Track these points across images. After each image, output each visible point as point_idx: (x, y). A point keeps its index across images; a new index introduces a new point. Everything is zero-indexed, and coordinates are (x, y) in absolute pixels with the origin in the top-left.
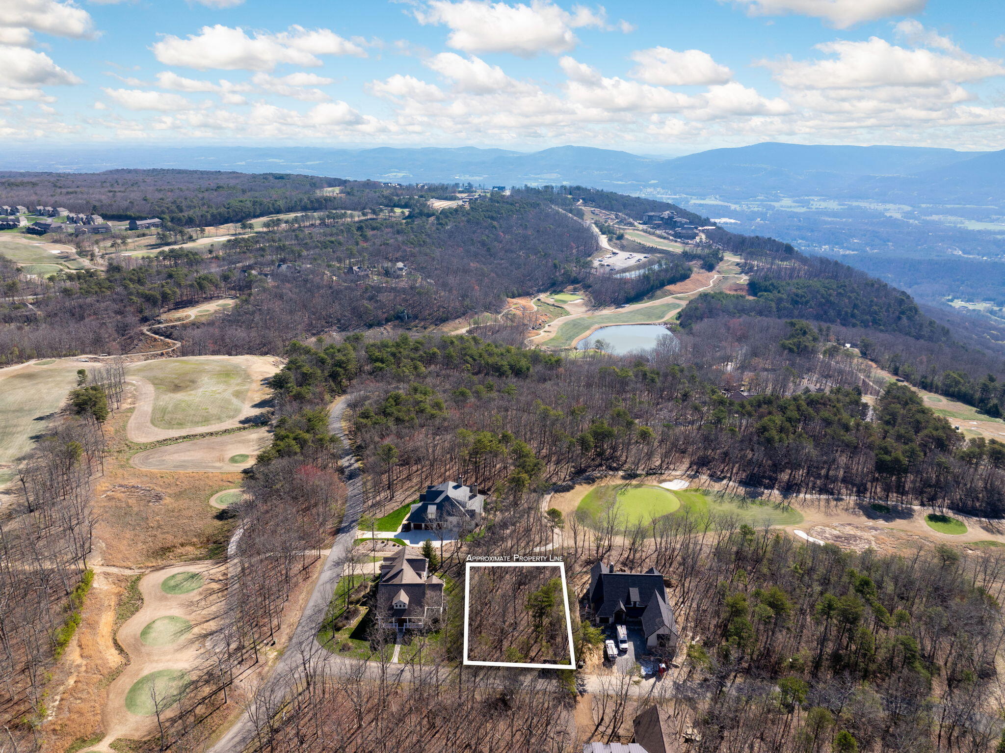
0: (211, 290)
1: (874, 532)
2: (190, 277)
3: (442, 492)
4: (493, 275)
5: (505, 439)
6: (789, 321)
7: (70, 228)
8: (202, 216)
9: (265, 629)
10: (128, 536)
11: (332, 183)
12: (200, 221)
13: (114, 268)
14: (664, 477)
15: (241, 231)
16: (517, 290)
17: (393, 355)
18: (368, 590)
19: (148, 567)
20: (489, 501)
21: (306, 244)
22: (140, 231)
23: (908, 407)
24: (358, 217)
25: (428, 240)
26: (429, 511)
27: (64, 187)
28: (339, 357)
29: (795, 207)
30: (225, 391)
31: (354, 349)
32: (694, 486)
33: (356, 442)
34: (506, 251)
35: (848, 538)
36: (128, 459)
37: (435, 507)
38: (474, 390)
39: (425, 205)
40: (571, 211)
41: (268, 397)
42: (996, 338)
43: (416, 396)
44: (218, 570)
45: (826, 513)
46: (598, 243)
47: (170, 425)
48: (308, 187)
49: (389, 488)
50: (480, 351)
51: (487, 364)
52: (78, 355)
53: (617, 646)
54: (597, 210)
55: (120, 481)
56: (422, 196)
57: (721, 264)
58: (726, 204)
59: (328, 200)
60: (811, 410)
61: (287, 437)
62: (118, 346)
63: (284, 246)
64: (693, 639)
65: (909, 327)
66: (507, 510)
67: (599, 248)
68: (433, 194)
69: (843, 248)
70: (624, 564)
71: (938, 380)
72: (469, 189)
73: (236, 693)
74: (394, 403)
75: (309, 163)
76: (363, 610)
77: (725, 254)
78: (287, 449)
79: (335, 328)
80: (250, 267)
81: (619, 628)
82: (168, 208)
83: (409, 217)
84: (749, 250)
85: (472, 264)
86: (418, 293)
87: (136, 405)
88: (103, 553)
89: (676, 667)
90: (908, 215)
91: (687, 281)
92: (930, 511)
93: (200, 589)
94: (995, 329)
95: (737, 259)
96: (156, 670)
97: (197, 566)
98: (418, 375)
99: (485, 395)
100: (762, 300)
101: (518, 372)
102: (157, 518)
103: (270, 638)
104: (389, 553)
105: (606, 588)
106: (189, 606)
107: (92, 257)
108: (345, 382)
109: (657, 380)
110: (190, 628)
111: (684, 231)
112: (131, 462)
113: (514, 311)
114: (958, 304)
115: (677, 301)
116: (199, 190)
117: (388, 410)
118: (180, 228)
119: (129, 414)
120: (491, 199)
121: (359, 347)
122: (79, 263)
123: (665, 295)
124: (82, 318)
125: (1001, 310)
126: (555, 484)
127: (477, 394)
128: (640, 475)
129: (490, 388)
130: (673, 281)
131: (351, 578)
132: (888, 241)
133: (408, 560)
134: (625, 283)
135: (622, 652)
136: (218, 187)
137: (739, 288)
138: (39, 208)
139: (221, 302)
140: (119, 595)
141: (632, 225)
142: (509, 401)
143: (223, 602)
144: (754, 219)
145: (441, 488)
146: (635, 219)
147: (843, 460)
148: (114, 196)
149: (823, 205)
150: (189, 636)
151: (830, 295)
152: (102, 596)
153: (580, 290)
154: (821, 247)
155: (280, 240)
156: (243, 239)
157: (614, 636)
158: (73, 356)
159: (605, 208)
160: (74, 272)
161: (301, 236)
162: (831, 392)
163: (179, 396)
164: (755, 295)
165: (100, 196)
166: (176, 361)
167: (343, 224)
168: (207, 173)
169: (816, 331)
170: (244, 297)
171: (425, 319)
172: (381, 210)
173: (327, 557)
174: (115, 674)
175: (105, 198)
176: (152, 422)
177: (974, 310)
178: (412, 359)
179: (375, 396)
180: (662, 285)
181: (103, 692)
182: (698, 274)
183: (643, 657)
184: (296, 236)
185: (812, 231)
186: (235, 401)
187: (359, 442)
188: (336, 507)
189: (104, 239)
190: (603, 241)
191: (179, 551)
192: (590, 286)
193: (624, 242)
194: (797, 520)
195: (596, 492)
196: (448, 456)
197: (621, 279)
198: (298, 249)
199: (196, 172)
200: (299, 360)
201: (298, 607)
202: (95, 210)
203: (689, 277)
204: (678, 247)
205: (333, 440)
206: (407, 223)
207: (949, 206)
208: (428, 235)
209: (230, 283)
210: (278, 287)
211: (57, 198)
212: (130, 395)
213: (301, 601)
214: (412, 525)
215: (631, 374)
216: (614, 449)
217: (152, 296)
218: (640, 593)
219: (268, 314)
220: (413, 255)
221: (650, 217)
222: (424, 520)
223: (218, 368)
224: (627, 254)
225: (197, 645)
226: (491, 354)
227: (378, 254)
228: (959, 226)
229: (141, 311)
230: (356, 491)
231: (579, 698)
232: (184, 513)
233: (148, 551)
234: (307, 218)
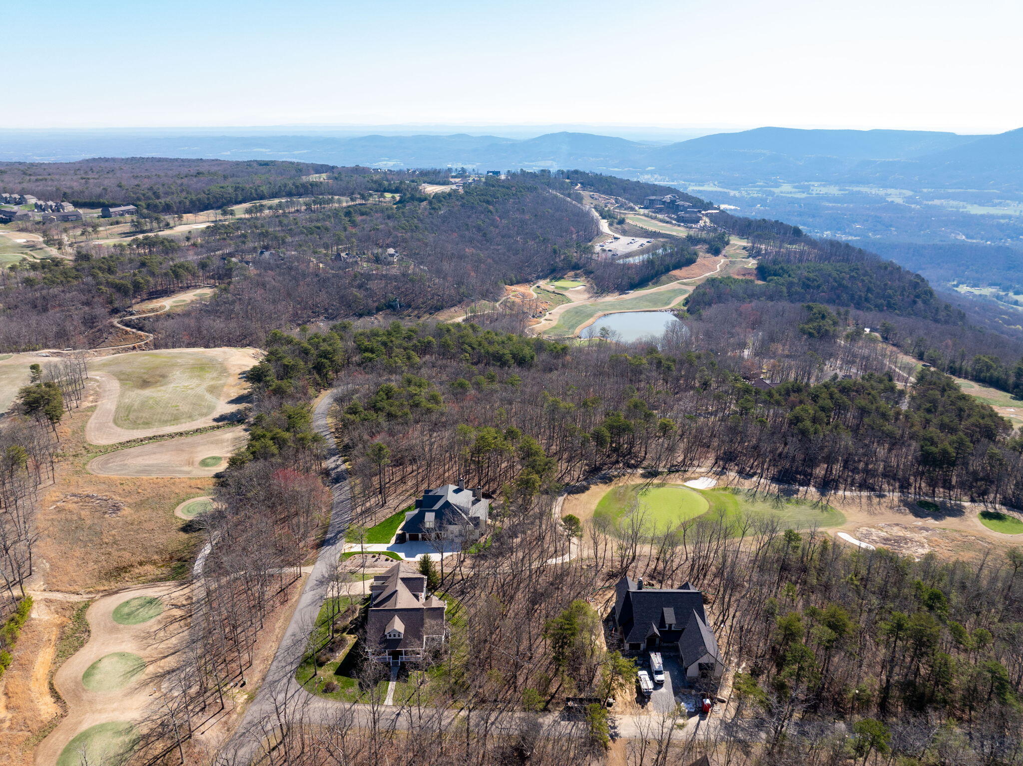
0: (188, 278)
1: (925, 533)
2: (164, 266)
3: (441, 497)
4: (490, 261)
5: (511, 435)
6: (805, 305)
7: (38, 216)
8: (180, 203)
9: (234, 665)
10: (77, 554)
11: (319, 169)
12: (178, 208)
13: (82, 257)
14: (688, 475)
15: (222, 218)
16: (516, 277)
17: (385, 344)
18: (357, 615)
19: (99, 592)
20: (493, 505)
21: (291, 230)
22: (113, 219)
23: (946, 394)
24: (345, 202)
25: (420, 225)
26: (426, 519)
27: (35, 174)
28: (324, 346)
29: (795, 193)
30: (198, 386)
31: (341, 338)
32: (722, 484)
33: (342, 441)
34: (503, 237)
35: (899, 541)
36: (84, 464)
37: (433, 514)
38: (473, 381)
39: (416, 189)
40: (569, 195)
41: (246, 392)
42: (1008, 323)
43: (410, 389)
44: (181, 593)
45: (869, 512)
46: (598, 229)
47: (135, 424)
48: (293, 172)
49: (380, 493)
50: (479, 339)
51: (488, 353)
52: (39, 349)
53: (652, 678)
54: (596, 195)
55: (73, 490)
56: (413, 181)
57: (727, 248)
58: (725, 190)
59: (313, 184)
60: (845, 398)
61: (264, 436)
62: (85, 340)
63: (267, 232)
64: (738, 665)
65: (925, 311)
66: (515, 516)
67: (599, 233)
68: (425, 179)
69: (845, 233)
70: (652, 577)
71: (968, 365)
72: (462, 174)
73: (197, 750)
74: (385, 397)
75: (295, 152)
76: (351, 639)
77: (731, 238)
78: (262, 451)
79: (322, 317)
80: (231, 255)
81: (653, 655)
82: (144, 195)
83: (400, 202)
84: (756, 233)
85: (467, 250)
86: (410, 280)
87: (99, 403)
88: (46, 576)
89: (723, 702)
90: (909, 199)
91: (693, 266)
92: (981, 507)
93: (159, 617)
94: (1006, 313)
95: (744, 243)
96: (97, 723)
97: (157, 589)
98: (412, 366)
99: (485, 385)
100: (772, 285)
101: (521, 362)
102: (113, 532)
103: (240, 678)
104: (381, 570)
105: (636, 609)
106: (145, 638)
107: (60, 245)
108: (331, 374)
109: (673, 368)
110: (144, 666)
111: (687, 215)
112: (88, 467)
113: (513, 299)
114: (963, 289)
115: (683, 287)
116: (178, 176)
117: (379, 405)
118: (155, 215)
119: (89, 413)
120: (485, 183)
121: (347, 337)
122: (46, 252)
123: (671, 280)
124: (45, 310)
125: (1007, 295)
126: (567, 484)
127: (478, 385)
128: (662, 473)
129: (491, 379)
130: (678, 266)
131: (336, 601)
132: (891, 226)
133: (403, 579)
134: (628, 269)
135: (658, 685)
136: (198, 173)
137: (746, 272)
138: (4, 195)
139: (199, 291)
140: (62, 626)
141: (632, 209)
142: (513, 393)
143: (186, 633)
144: (755, 205)
145: (439, 492)
146: (636, 203)
147: (882, 452)
148: (86, 183)
149: (824, 191)
150: (142, 676)
151: (843, 279)
152: (40, 628)
153: (581, 276)
154: (823, 233)
155: (263, 226)
156: (223, 226)
157: (646, 665)
158: (33, 350)
159: (604, 193)
160: (38, 261)
161: (285, 221)
162: (863, 378)
163: (147, 392)
164: (764, 279)
165: (72, 183)
166: (146, 355)
167: (330, 210)
168: (189, 160)
169: (834, 314)
170: (223, 286)
171: (418, 308)
172: (371, 195)
173: (308, 576)
174: (47, 729)
175: (77, 186)
176: (115, 422)
177: (980, 295)
178: (405, 349)
179: (364, 390)
180: (668, 270)
181: (29, 754)
182: (704, 259)
183: (683, 690)
184: (280, 222)
185: (814, 216)
186: (208, 396)
187: (346, 440)
188: (319, 516)
189: (74, 228)
190: (604, 225)
191: (137, 571)
192: (591, 272)
193: (625, 227)
194: (838, 521)
195: (614, 493)
196: (448, 455)
197: (624, 265)
198: (282, 234)
199: (176, 160)
200: (280, 350)
201: (274, 638)
202: (65, 197)
203: (694, 262)
204: (682, 232)
205: (316, 439)
206: (398, 208)
207: (950, 191)
208: (419, 219)
209: (209, 272)
210: (259, 275)
211: (25, 185)
212: (92, 392)
213: (277, 630)
214: (407, 536)
215: (644, 361)
216: (632, 444)
217: (123, 285)
218: (676, 614)
219: (249, 304)
220: (405, 240)
221: (652, 201)
222: (420, 531)
223: (192, 362)
224: (629, 239)
225: (151, 688)
226: (491, 343)
227: (367, 240)
228: (961, 210)
229: (111, 302)
230: (343, 497)
231: (610, 744)
232: (146, 525)
233: (100, 572)
234: (292, 203)
